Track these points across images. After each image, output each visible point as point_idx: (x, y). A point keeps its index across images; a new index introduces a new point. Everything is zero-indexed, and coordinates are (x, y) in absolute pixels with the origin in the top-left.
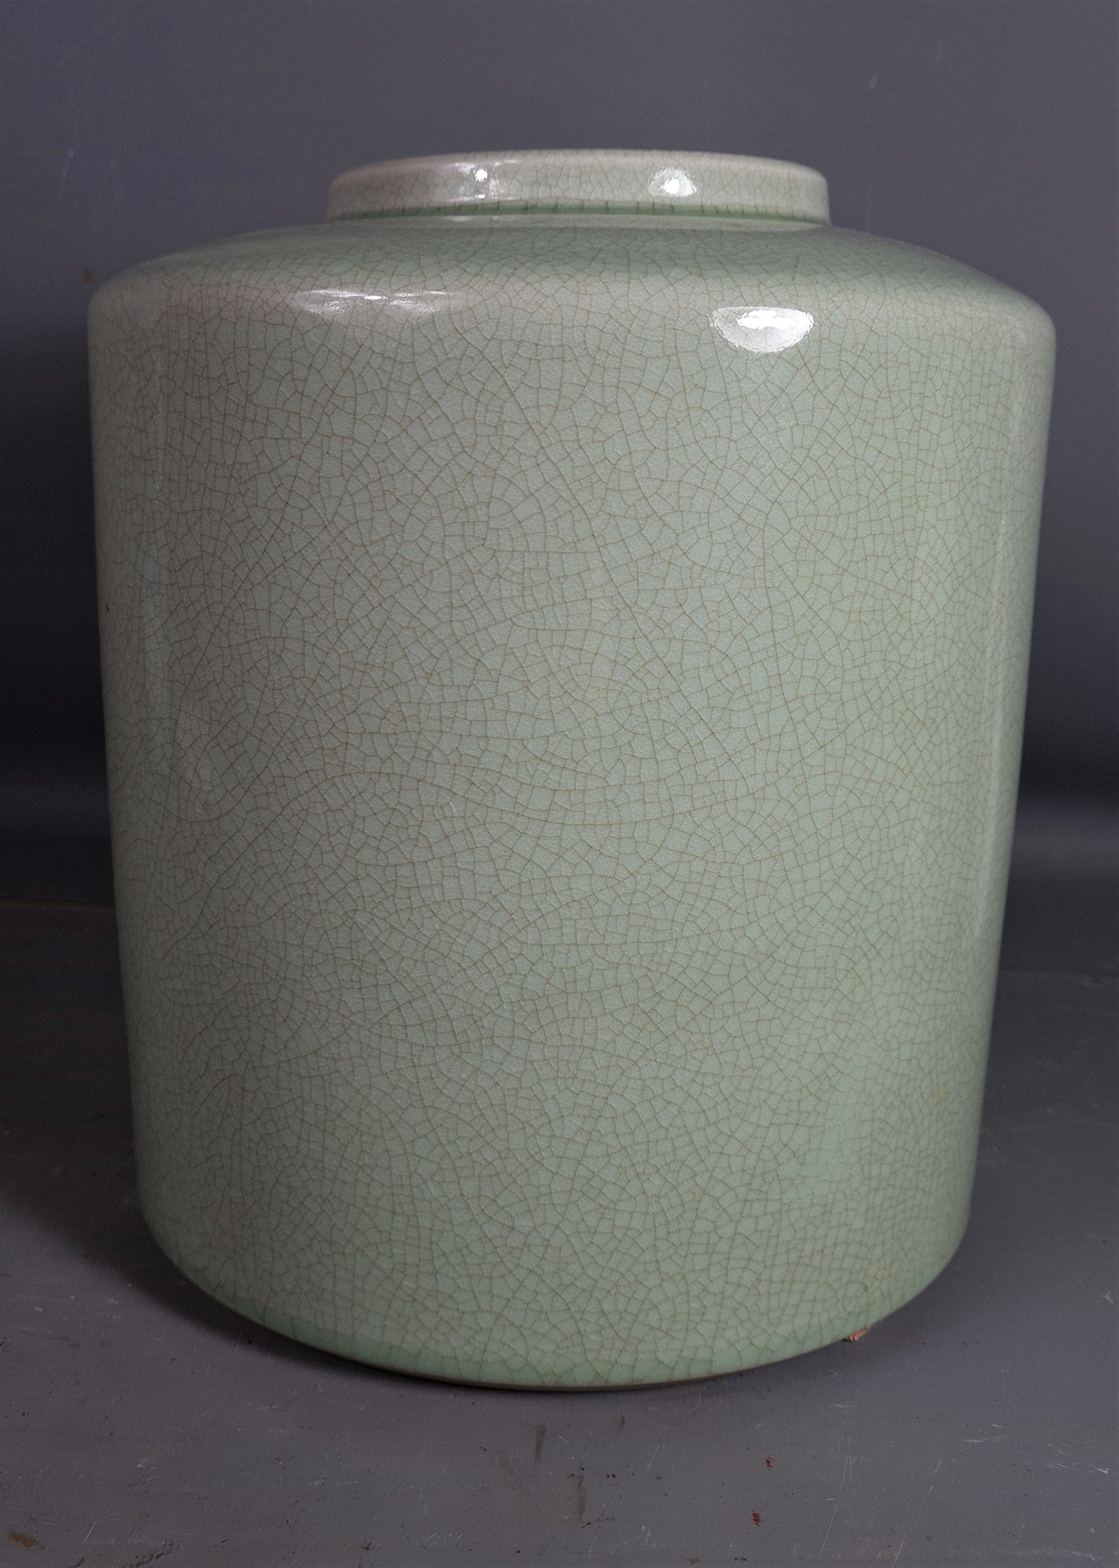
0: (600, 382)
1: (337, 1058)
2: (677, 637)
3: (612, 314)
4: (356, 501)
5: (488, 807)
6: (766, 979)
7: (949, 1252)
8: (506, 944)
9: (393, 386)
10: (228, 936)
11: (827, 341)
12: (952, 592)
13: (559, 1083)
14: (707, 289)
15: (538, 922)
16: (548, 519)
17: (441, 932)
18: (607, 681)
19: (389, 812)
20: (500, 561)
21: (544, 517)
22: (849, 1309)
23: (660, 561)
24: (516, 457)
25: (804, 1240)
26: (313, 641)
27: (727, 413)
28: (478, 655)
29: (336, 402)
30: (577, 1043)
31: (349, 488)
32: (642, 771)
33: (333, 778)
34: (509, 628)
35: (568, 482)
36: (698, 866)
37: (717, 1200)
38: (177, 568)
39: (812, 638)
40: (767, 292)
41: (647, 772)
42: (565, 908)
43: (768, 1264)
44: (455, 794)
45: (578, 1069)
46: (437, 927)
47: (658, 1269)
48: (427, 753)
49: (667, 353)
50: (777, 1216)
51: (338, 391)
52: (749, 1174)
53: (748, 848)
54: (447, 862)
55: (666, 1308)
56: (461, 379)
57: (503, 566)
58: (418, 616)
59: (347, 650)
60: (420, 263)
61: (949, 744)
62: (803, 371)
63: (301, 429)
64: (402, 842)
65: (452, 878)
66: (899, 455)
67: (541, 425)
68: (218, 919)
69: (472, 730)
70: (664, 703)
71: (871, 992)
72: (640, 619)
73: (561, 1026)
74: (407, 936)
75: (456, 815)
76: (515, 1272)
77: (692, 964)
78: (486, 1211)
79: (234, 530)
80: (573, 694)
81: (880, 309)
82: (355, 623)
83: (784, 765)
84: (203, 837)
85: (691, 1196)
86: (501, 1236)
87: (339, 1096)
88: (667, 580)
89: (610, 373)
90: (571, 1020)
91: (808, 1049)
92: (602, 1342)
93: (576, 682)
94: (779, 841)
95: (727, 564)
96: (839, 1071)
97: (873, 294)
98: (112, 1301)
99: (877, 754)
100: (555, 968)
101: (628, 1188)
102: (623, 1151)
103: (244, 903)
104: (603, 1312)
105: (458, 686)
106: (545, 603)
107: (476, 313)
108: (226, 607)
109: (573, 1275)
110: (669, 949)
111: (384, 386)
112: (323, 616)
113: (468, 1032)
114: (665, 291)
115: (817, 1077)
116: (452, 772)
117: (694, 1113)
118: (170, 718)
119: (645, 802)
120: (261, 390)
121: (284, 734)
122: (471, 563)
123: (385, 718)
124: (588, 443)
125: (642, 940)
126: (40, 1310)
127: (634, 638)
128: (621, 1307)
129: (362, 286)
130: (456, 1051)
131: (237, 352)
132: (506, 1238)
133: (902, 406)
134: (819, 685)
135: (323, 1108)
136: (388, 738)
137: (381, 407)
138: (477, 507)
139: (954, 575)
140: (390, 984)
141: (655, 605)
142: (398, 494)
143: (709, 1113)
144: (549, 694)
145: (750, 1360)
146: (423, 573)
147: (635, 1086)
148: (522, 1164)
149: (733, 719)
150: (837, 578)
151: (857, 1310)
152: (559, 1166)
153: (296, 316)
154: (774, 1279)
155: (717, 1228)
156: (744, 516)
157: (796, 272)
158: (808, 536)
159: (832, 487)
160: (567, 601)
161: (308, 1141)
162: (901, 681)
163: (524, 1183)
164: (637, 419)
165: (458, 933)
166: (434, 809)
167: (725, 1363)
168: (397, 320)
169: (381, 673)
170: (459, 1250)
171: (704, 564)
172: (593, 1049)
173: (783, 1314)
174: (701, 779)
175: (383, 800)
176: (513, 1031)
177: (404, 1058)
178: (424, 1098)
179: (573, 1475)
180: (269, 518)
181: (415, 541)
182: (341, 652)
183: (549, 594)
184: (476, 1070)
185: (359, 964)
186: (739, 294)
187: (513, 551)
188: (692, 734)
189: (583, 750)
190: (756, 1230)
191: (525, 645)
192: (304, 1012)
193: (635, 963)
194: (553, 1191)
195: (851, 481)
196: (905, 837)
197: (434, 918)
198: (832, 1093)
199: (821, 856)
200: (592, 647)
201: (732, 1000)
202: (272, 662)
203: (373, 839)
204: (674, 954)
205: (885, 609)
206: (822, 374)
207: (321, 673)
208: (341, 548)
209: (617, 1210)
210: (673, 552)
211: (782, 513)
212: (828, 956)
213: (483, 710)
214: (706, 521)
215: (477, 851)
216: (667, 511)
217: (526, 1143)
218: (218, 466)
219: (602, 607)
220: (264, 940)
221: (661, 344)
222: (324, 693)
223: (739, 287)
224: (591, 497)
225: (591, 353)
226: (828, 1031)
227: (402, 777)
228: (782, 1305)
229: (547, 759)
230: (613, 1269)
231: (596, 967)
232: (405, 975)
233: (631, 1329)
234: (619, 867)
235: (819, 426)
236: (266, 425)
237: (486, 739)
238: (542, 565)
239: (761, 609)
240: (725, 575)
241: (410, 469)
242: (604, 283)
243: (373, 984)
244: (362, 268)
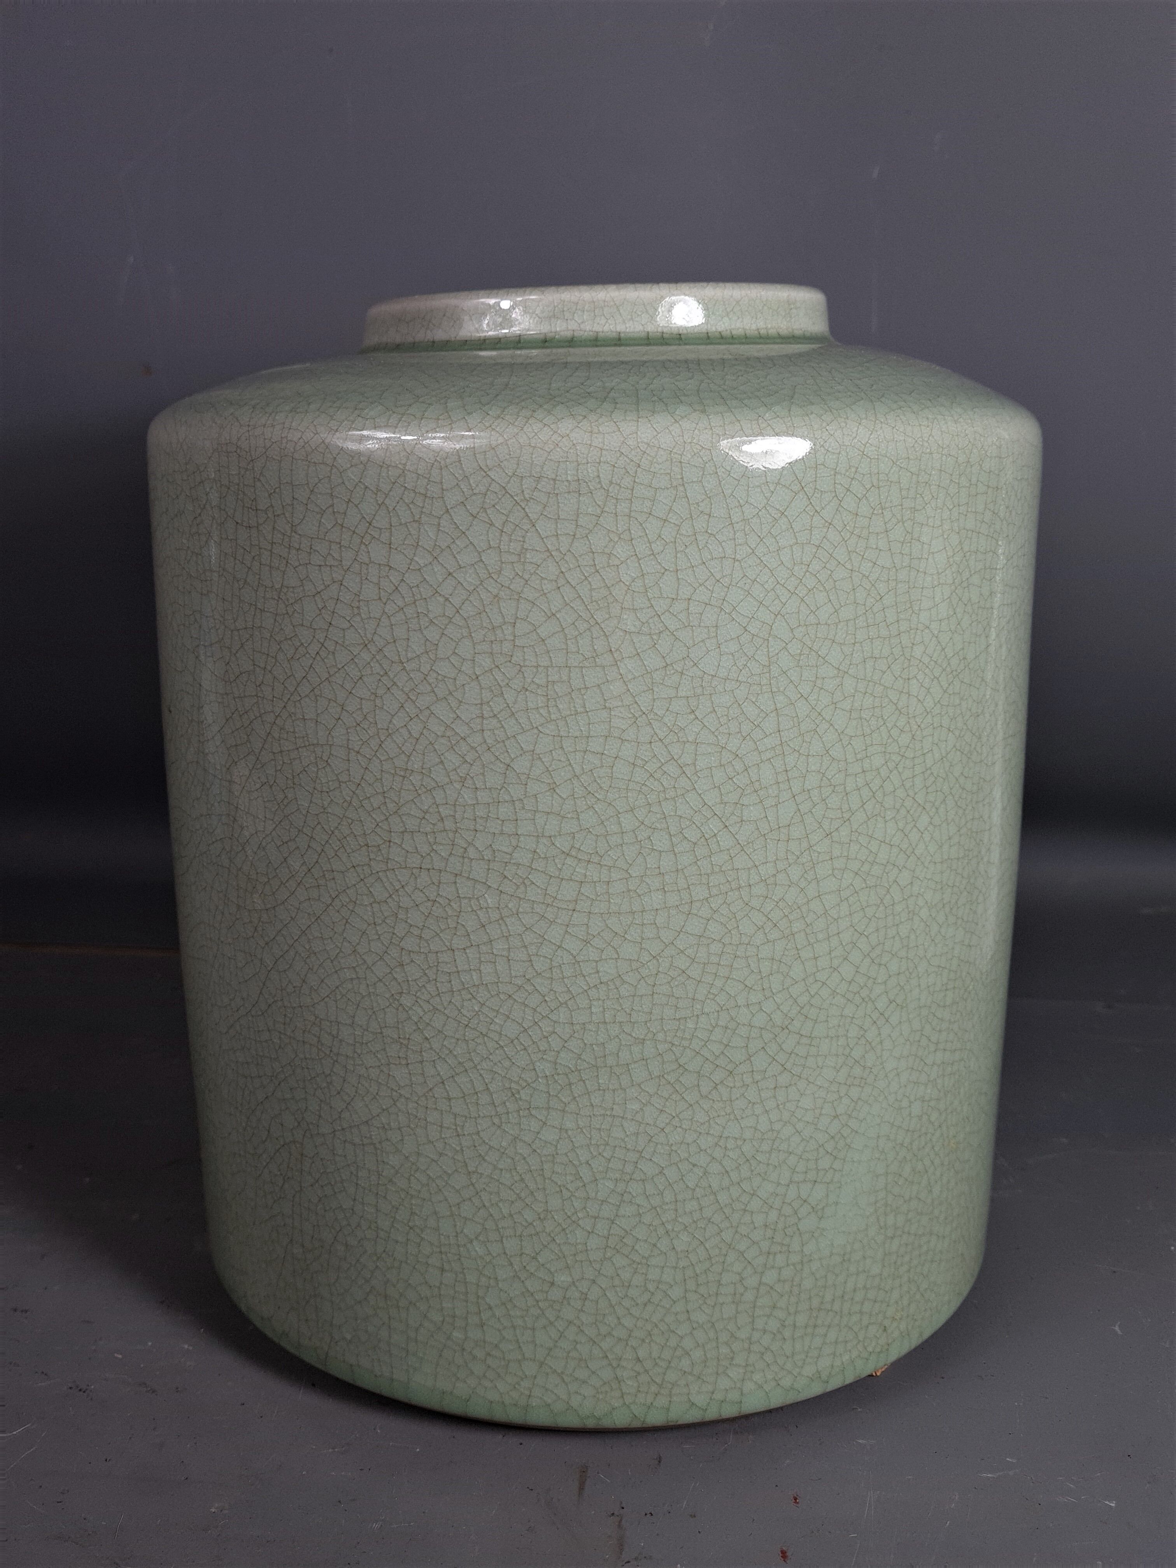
0: (614, 512)
1: (386, 1127)
2: (690, 739)
3: (623, 451)
4: (393, 622)
5: (520, 898)
6: (782, 1049)
7: (965, 1290)
8: (540, 1024)
9: (424, 519)
10: (285, 1015)
11: (823, 467)
12: (947, 685)
13: (592, 1149)
14: (710, 424)
15: (569, 1003)
16: (569, 637)
17: (480, 1013)
18: (627, 782)
19: (430, 904)
20: (526, 675)
21: (566, 635)
22: (870, 1349)
23: (672, 672)
24: (538, 582)
25: (825, 1287)
26: (357, 749)
27: (731, 536)
28: (508, 761)
29: (372, 533)
30: (608, 1113)
31: (386, 611)
32: (661, 863)
33: (377, 872)
34: (535, 736)
35: (586, 603)
36: (715, 948)
37: (742, 1253)
38: (232, 680)
39: (816, 736)
40: (764, 425)
41: (665, 864)
42: (593, 989)
43: (792, 1310)
44: (490, 887)
45: (609, 1137)
46: (476, 1009)
47: (689, 1319)
48: (463, 850)
49: (675, 484)
50: (799, 1267)
51: (375, 523)
52: (771, 1229)
53: (762, 930)
54: (484, 948)
55: (697, 1354)
56: (486, 512)
57: (529, 680)
58: (453, 726)
59: (387, 757)
60: (447, 407)
61: (948, 824)
62: (801, 495)
63: (341, 557)
64: (442, 931)
65: (489, 964)
66: (893, 565)
67: (561, 552)
68: (276, 999)
69: (504, 829)
70: (680, 800)
71: (881, 1056)
72: (656, 725)
73: (593, 1097)
74: (448, 1017)
75: (491, 906)
76: (556, 1324)
77: (713, 1038)
78: (528, 1268)
79: (282, 646)
80: (596, 795)
81: (871, 434)
82: (395, 732)
83: (793, 853)
84: (261, 924)
85: (717, 1250)
86: (542, 1291)
87: (390, 1163)
88: (680, 688)
89: (623, 504)
90: (601, 1092)
91: (824, 1112)
92: (639, 1387)
93: (598, 784)
94: (791, 922)
95: (735, 672)
96: (853, 1130)
97: (864, 421)
98: (186, 1347)
99: (880, 839)
100: (585, 1044)
101: (659, 1245)
102: (653, 1210)
103: (300, 985)
104: (638, 1360)
105: (490, 789)
106: (569, 713)
107: (498, 453)
108: (277, 717)
109: (609, 1325)
110: (691, 1025)
111: (416, 518)
112: (366, 727)
113: (507, 1104)
114: (671, 428)
115: (833, 1137)
116: (487, 867)
117: (719, 1174)
118: (229, 815)
119: (665, 891)
120: (304, 521)
121: (333, 833)
122: (499, 677)
123: (424, 818)
124: (604, 568)
125: (665, 1017)
126: (120, 1356)
127: (651, 742)
128: (655, 1354)
129: (394, 428)
130: (496, 1121)
131: (282, 487)
132: (547, 1292)
133: (894, 520)
134: (824, 778)
135: (376, 1173)
136: (427, 836)
137: (414, 537)
138: (503, 627)
139: (948, 669)
140: (434, 1061)
141: (669, 712)
142: (431, 616)
143: (731, 1174)
144: (573, 795)
145: (777, 1400)
146: (456, 687)
147: (662, 1151)
148: (559, 1224)
149: (745, 813)
150: (838, 680)
151: (878, 1350)
152: (594, 1225)
153: (334, 455)
154: (798, 1324)
155: (743, 1279)
156: (750, 628)
157: (792, 403)
158: (809, 643)
159: (831, 598)
160: (588, 710)
161: (363, 1204)
162: (901, 770)
163: (563, 1241)
164: (648, 545)
165: (495, 1014)
166: (470, 901)
167: (754, 1403)
168: (427, 460)
169: (420, 778)
170: (504, 1304)
171: (713, 673)
172: (623, 1118)
173: (807, 1356)
174: (717, 869)
175: (424, 893)
176: (548, 1102)
177: (448, 1128)
178: (468, 1165)
179: (613, 1514)
180: (314, 637)
181: (448, 658)
182: (382, 759)
183: (572, 704)
184: (515, 1139)
185: (405, 1042)
186: (739, 427)
187: (537, 667)
188: (707, 827)
189: (606, 845)
190: (779, 1280)
191: (551, 751)
192: (356, 1085)
193: (659, 1038)
194: (589, 1248)
195: (849, 591)
196: (909, 912)
197: (474, 1001)
198: (847, 1152)
199: (830, 935)
200: (612, 752)
201: (751, 1070)
202: (320, 767)
203: (416, 929)
204: (696, 1029)
205: (884, 705)
206: (819, 496)
207: (364, 777)
208: (380, 665)
209: (649, 1265)
210: (685, 664)
211: (785, 624)
212: (839, 1026)
213: (513, 811)
214: (715, 634)
215: (511, 939)
216: (678, 627)
217: (564, 1205)
218: (267, 589)
219: (620, 714)
220: (318, 1020)
221: (669, 476)
222: (368, 795)
223: (739, 421)
224: (607, 616)
225: (604, 486)
226: (842, 1095)
227: (440, 871)
228: (806, 1348)
229: (574, 853)
230: (647, 1320)
231: (623, 1043)
232: (448, 1052)
233: (664, 1374)
234: (643, 951)
235: (817, 543)
236: (310, 553)
237: (517, 836)
238: (565, 678)
239: (768, 712)
240: (733, 682)
241: (442, 593)
242: (615, 423)
243: (418, 1060)
244: (394, 412)
